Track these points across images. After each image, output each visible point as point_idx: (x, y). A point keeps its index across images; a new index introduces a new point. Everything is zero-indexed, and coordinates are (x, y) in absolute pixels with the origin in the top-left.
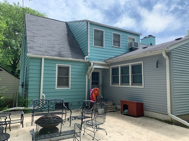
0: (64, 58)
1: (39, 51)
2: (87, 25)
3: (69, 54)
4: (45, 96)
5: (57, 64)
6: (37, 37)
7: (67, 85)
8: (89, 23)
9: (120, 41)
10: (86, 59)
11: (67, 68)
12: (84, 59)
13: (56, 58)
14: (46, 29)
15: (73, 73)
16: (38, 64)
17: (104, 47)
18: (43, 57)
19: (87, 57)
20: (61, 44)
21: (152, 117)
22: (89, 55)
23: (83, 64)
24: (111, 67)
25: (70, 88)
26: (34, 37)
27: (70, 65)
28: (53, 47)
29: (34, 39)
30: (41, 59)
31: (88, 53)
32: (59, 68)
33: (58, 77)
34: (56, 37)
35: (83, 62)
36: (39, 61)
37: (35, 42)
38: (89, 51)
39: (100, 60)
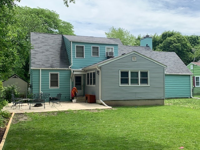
0: (54, 69)
4: (42, 93)
5: (49, 73)
9: (98, 52)
12: (69, 68)
13: (48, 68)
15: (61, 78)
18: (41, 69)
20: (54, 57)
23: (68, 71)
24: (87, 73)
25: (59, 88)
27: (59, 73)
31: (71, 64)
32: (51, 75)
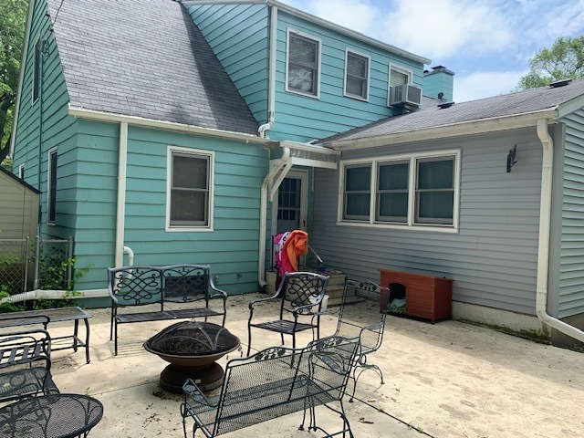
0: (193, 128)
1: (109, 96)
2: (270, 17)
3: (209, 115)
4: (132, 255)
5: (169, 147)
6: (91, 45)
7: (202, 217)
8: (275, 10)
9: (366, 81)
10: (262, 134)
11: (203, 163)
12: (258, 134)
13: (168, 124)
14: (118, 20)
15: (223, 179)
16: (109, 144)
17: (318, 97)
18: (125, 120)
19: (267, 126)
20: (176, 78)
21: (481, 321)
22: (272, 119)
23: (252, 152)
24: (342, 163)
25: (212, 230)
26: (82, 44)
27: (213, 153)
28: (152, 88)
29: (84, 53)
30: (118, 126)
31: (269, 114)
32: (178, 159)
33: (172, 191)
34: (156, 50)
35: (252, 144)
36: (111, 133)
37: (88, 64)
38: (272, 109)
39: (307, 139)
